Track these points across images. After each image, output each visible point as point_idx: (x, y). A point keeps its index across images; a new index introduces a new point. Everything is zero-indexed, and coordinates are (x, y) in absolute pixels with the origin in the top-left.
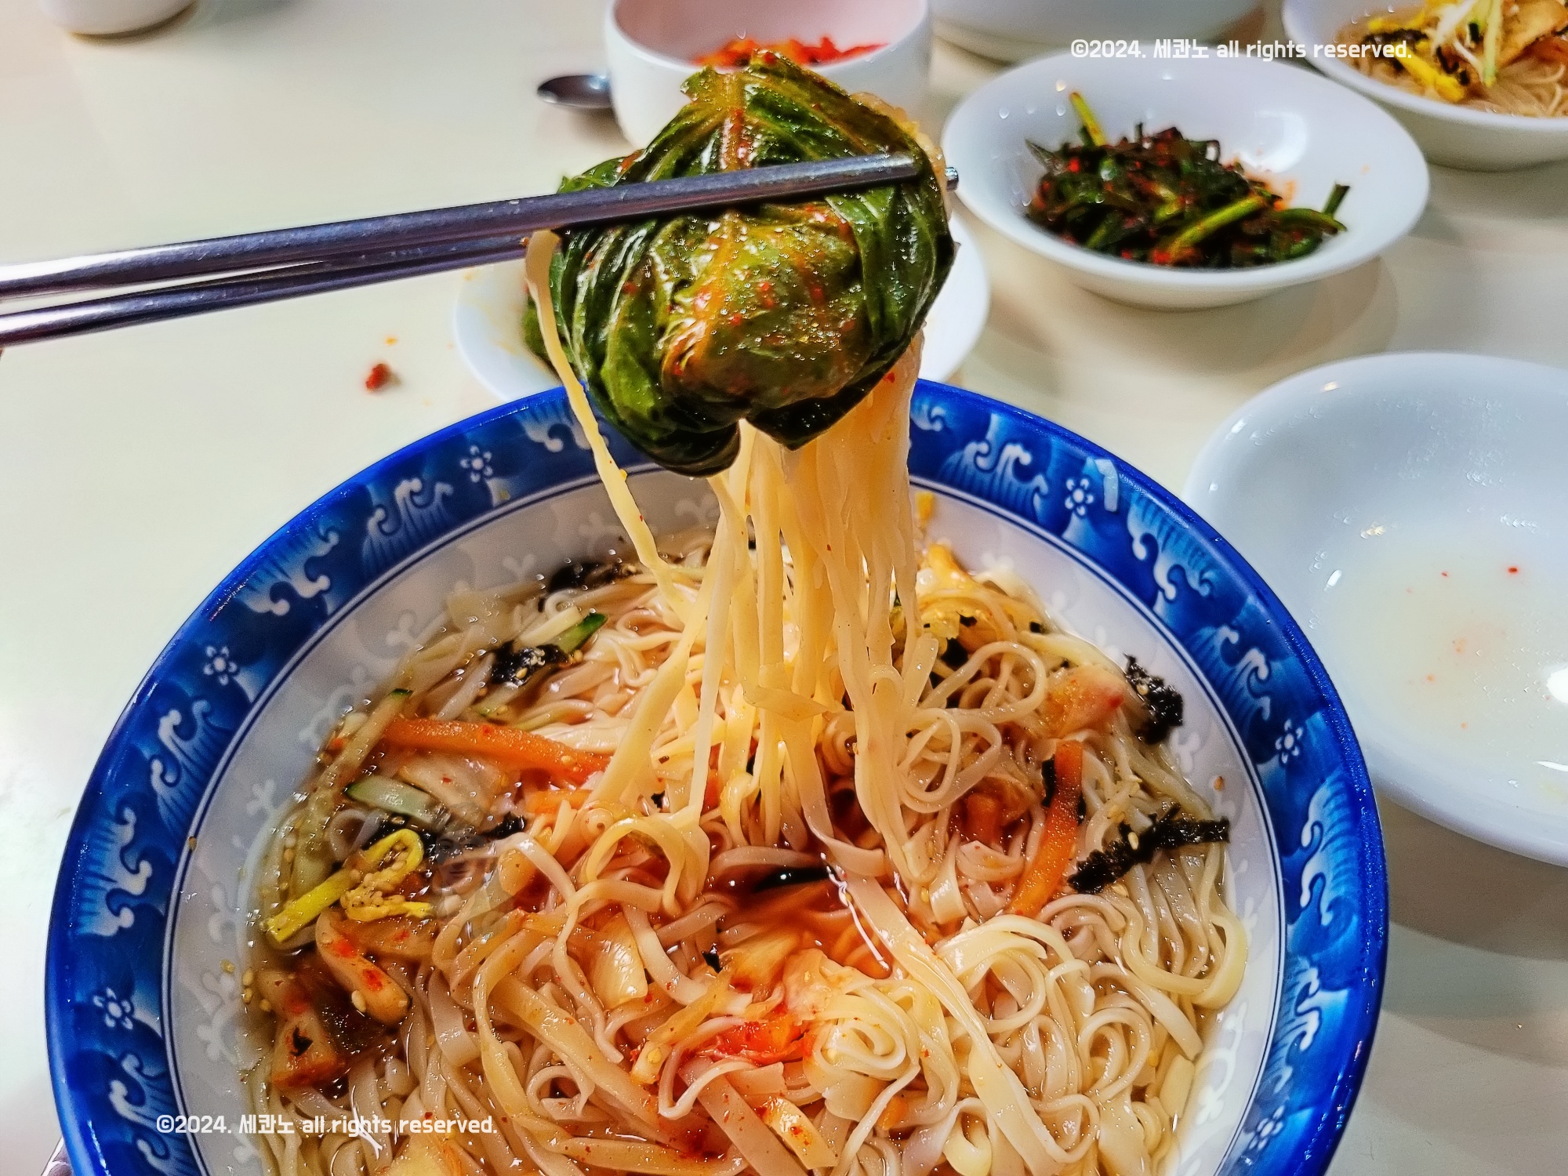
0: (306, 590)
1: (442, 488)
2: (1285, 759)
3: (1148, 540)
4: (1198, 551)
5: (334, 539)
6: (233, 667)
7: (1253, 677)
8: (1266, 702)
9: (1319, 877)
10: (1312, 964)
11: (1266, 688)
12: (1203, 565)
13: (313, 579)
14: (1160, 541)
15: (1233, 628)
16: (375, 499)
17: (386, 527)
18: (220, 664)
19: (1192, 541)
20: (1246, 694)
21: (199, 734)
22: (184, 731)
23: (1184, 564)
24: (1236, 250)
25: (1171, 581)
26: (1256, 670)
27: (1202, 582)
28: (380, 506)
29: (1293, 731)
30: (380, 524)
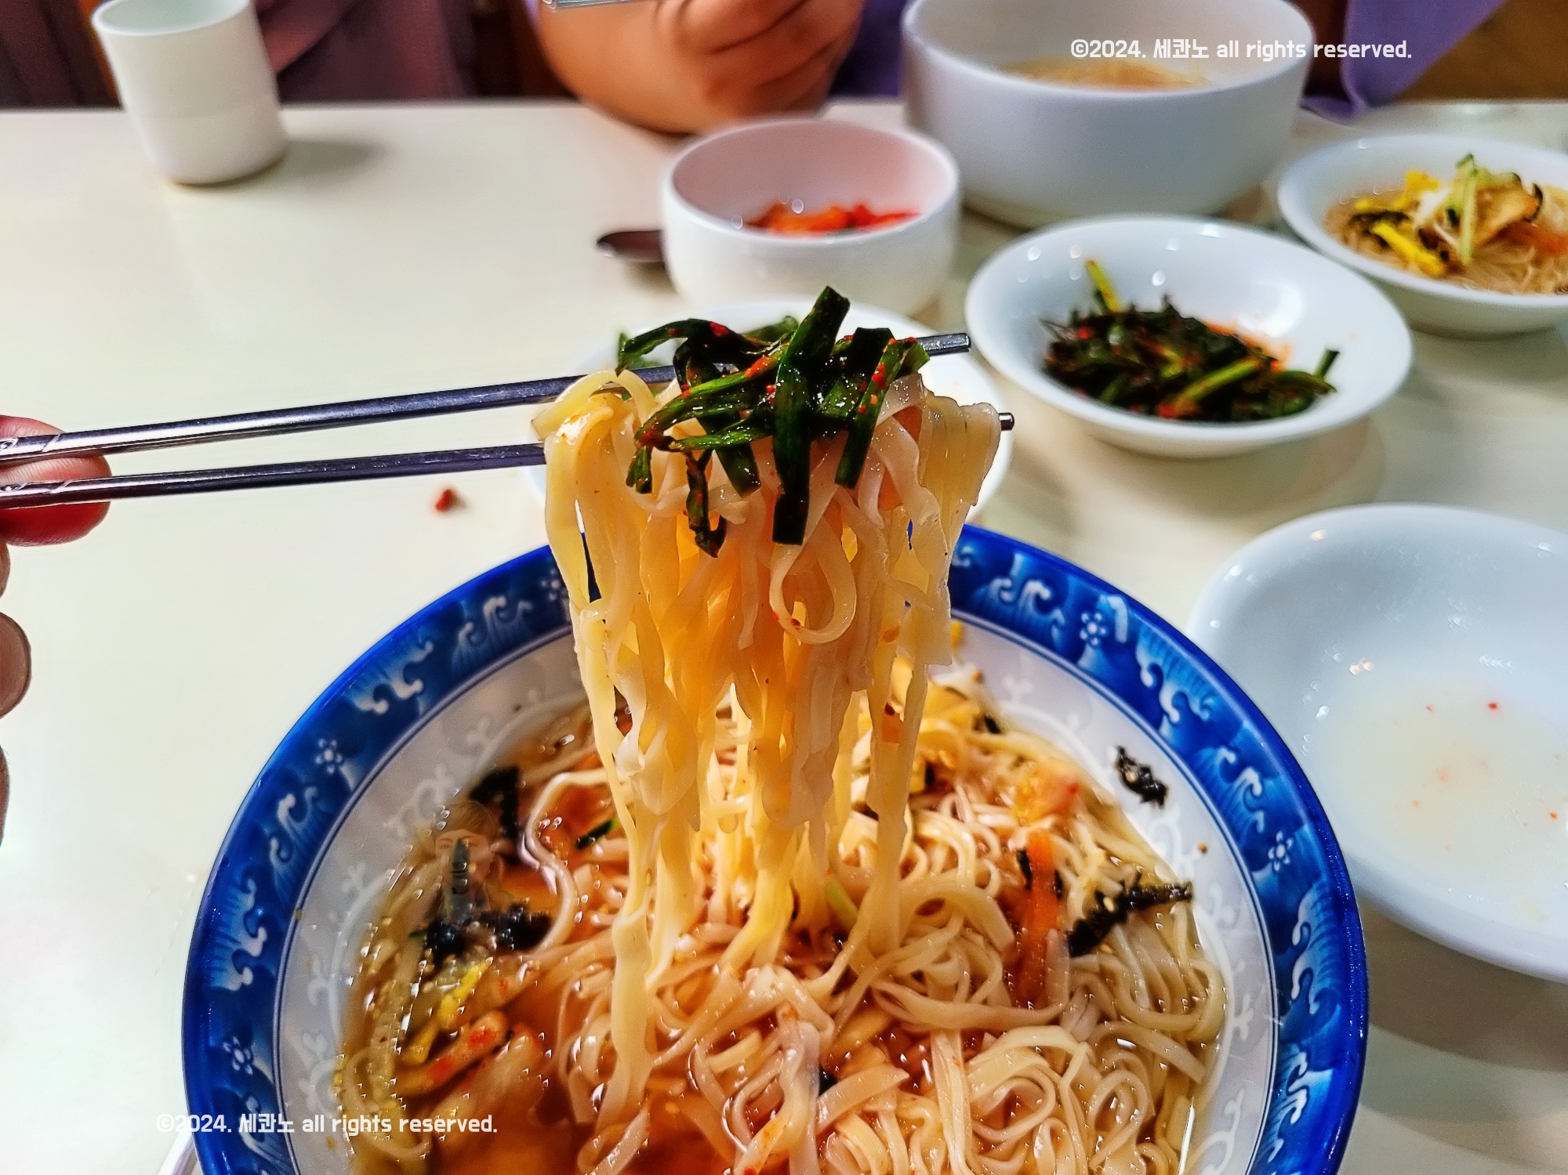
0: (403, 691)
1: (523, 605)
2: (1277, 867)
3: (1155, 670)
4: (1199, 680)
5: (429, 647)
6: (339, 758)
7: (1249, 796)
8: (1260, 816)
9: (1307, 973)
10: (1302, 1049)
11: (1261, 803)
12: (1204, 693)
13: (408, 681)
14: (1165, 670)
15: (1230, 749)
16: (466, 613)
17: (474, 638)
18: (328, 755)
19: (1193, 672)
20: (1243, 809)
21: (308, 817)
22: (296, 813)
23: (1187, 690)
24: (1237, 407)
25: (1176, 706)
26: (1251, 787)
27: (1204, 707)
28: (470, 620)
29: (1284, 843)
30: (469, 635)
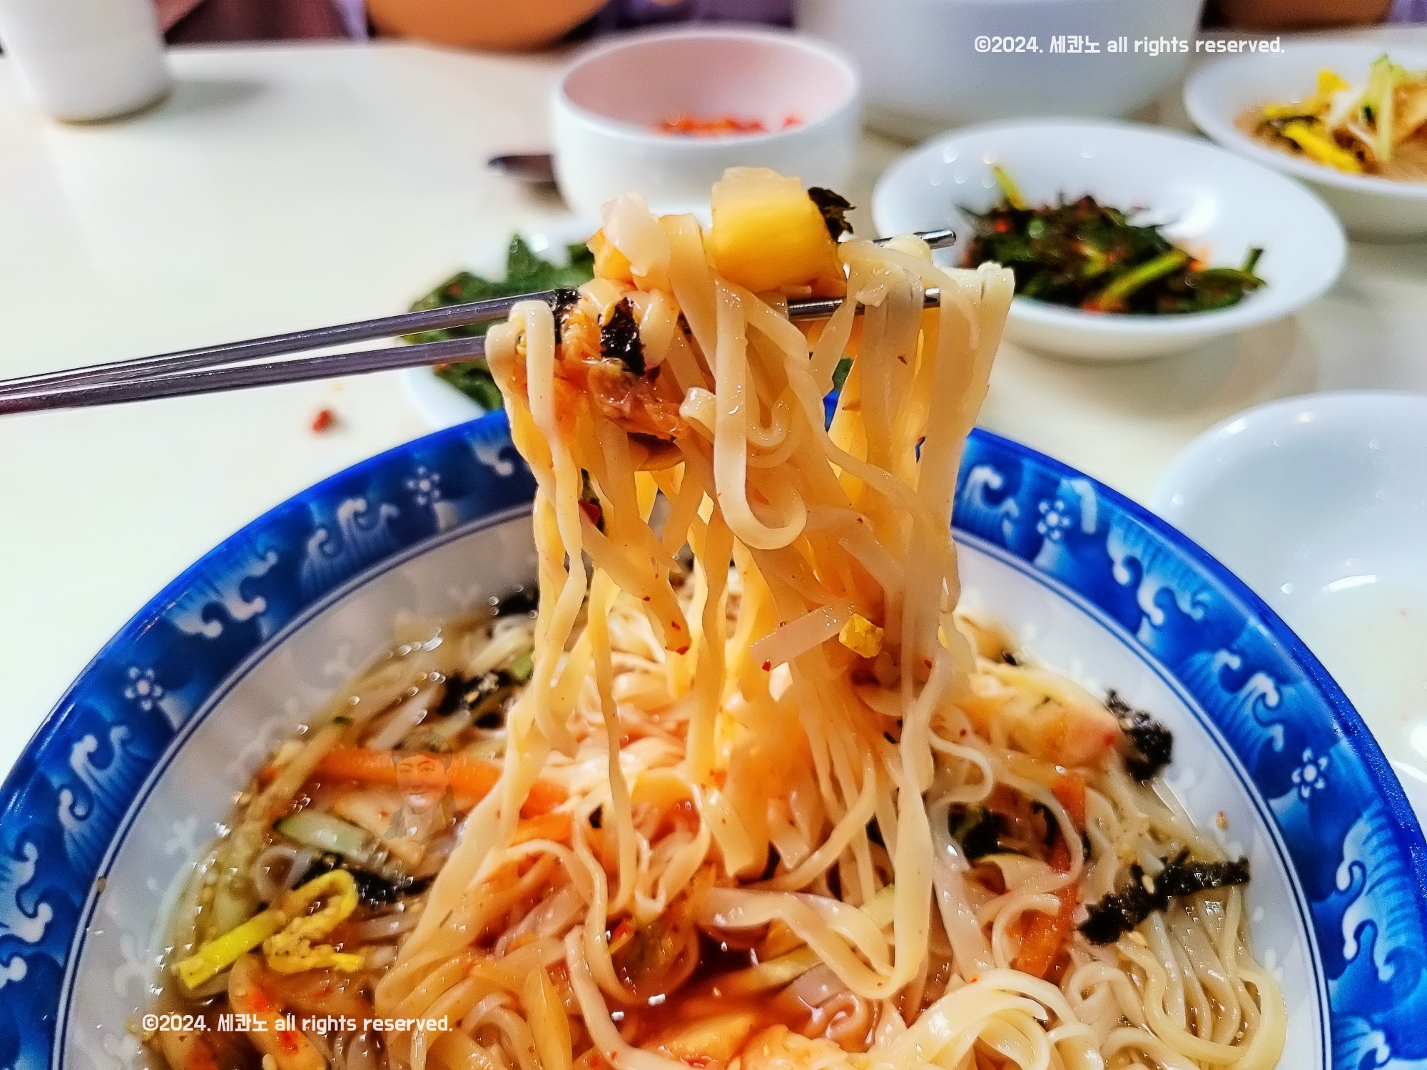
0: (240, 611)
1: (386, 510)
2: (1306, 793)
3: (1133, 564)
4: (1188, 573)
5: (272, 558)
6: (158, 691)
7: (1260, 707)
8: (1278, 732)
9: (1367, 924)
10: (1374, 1027)
11: (1279, 716)
12: (1195, 587)
13: (247, 599)
14: (1145, 564)
15: (1233, 652)
16: (317, 518)
17: (328, 548)
18: (143, 687)
19: (1181, 563)
20: (1252, 723)
21: (116, 763)
22: (99, 758)
23: (1173, 585)
25: (1159, 605)
26: (1263, 696)
27: (1195, 604)
28: (323, 526)
29: (1314, 762)
30: (321, 545)
